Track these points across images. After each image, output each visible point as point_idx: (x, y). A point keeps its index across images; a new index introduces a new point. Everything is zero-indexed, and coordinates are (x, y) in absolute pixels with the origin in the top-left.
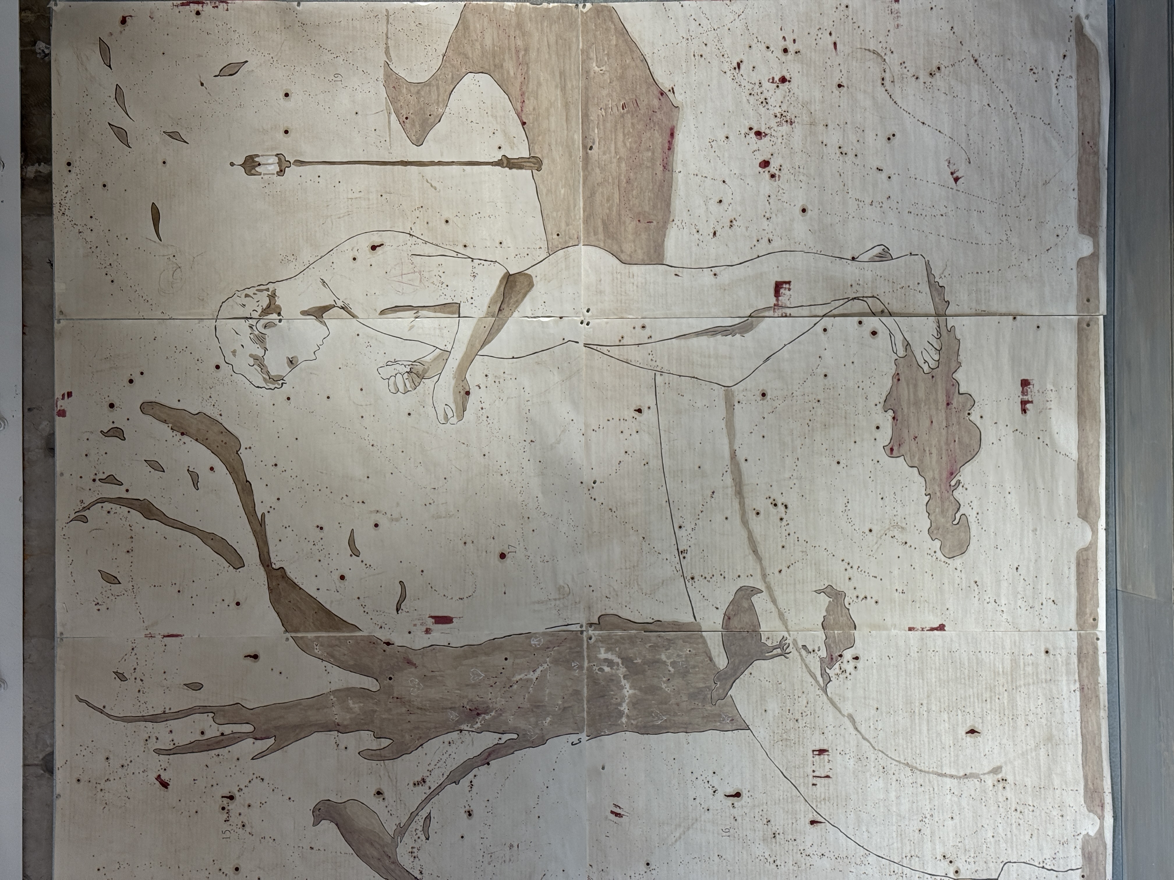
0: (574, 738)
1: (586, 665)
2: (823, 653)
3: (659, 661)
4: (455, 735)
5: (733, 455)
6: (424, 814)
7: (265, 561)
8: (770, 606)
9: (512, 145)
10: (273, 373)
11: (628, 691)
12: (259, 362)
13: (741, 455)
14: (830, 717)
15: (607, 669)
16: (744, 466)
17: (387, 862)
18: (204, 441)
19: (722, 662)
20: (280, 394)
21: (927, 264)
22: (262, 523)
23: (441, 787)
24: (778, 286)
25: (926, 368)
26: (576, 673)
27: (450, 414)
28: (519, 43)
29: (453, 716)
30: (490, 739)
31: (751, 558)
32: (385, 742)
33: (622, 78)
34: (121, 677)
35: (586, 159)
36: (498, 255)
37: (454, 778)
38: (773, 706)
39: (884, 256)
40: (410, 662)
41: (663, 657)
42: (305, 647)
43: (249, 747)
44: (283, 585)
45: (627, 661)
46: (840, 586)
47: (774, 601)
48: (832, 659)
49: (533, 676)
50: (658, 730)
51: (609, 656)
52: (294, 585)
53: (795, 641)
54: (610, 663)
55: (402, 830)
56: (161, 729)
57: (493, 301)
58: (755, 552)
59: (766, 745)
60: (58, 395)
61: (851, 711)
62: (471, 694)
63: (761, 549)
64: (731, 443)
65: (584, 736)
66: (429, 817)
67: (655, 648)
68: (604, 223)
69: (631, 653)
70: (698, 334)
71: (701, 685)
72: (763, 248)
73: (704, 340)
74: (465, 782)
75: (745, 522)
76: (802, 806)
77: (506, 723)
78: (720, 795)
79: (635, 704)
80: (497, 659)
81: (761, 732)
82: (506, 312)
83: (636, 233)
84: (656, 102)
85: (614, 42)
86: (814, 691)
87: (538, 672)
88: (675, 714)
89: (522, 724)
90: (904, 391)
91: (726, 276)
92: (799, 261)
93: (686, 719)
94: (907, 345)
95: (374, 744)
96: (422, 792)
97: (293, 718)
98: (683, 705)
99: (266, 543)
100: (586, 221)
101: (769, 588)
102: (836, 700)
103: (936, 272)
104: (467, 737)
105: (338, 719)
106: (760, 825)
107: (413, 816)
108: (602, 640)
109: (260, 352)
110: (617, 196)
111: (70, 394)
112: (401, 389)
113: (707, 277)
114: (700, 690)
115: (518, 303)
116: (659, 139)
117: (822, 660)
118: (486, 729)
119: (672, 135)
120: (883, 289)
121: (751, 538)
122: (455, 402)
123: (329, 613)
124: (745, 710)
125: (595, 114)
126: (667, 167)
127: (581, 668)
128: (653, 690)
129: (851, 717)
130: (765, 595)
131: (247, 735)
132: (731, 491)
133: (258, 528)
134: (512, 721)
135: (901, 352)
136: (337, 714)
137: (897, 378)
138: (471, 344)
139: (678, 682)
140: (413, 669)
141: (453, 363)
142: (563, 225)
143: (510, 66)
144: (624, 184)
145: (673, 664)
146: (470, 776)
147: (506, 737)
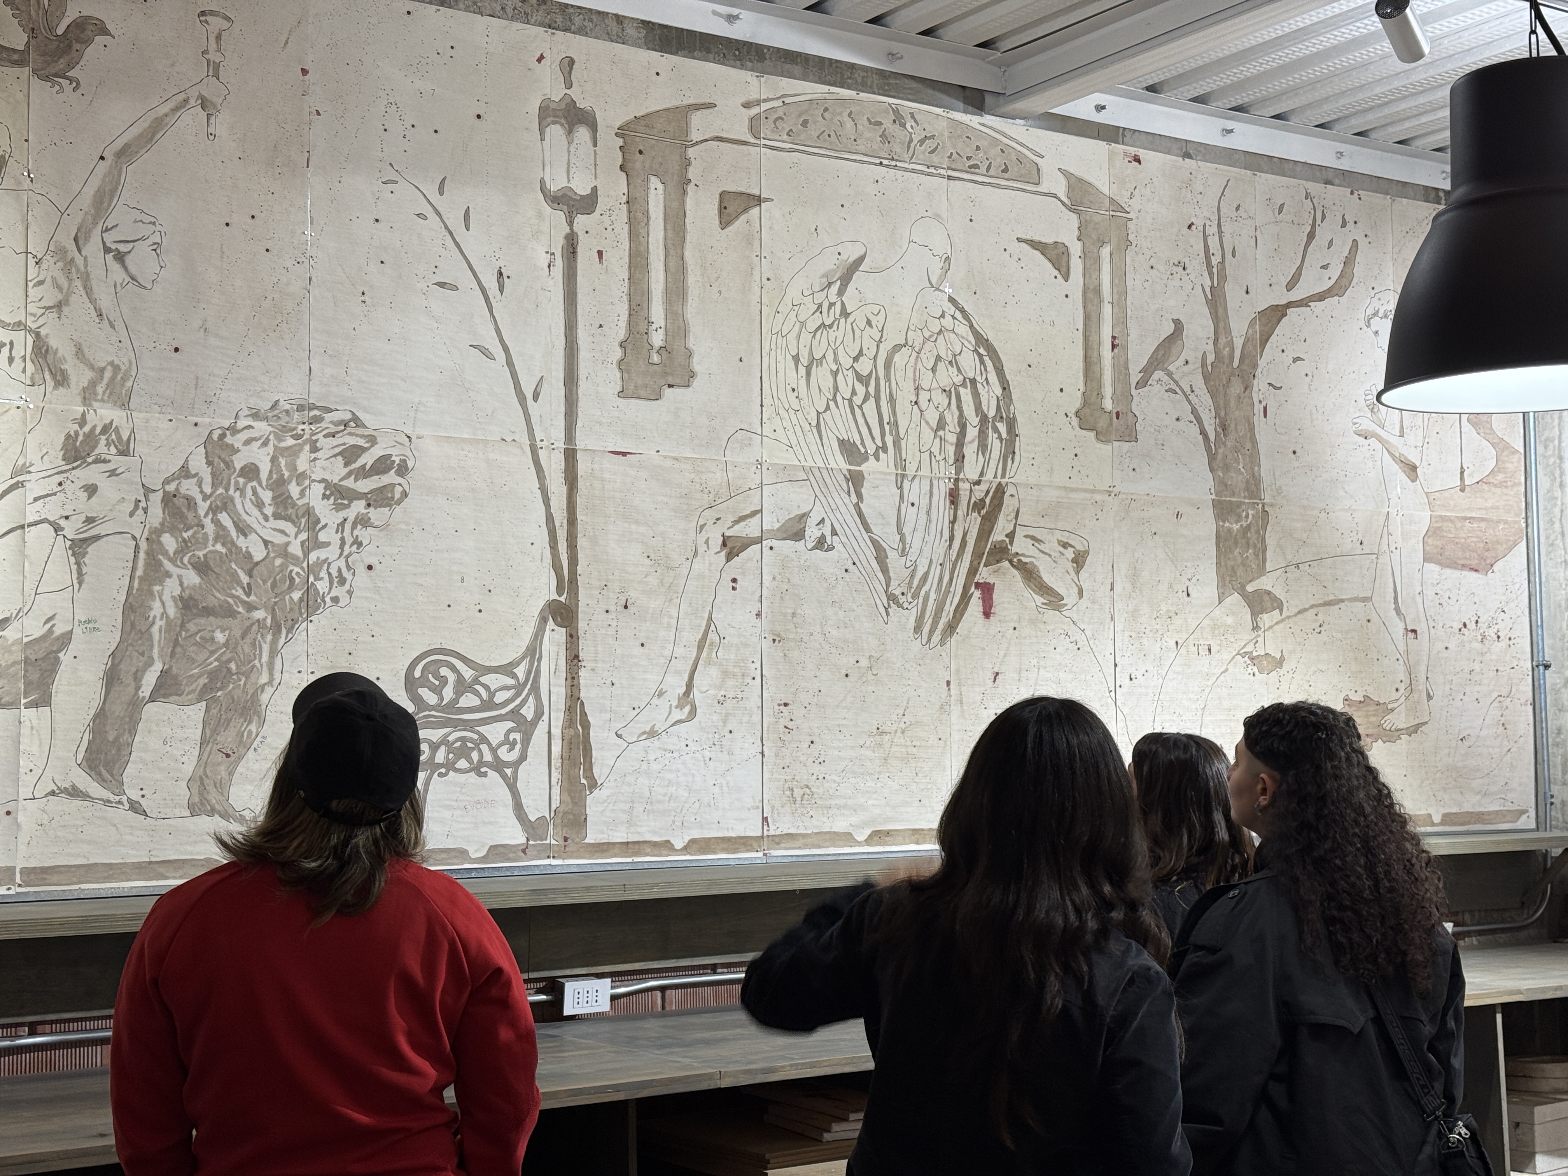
0: (1213, 491)
1: (1247, 501)
2: (1255, 654)
3: (1249, 548)
4: (1214, 414)
5: (1342, 601)
6: (1178, 390)
7: (1290, 305)
8: (1275, 621)
9: (1470, 475)
10: (1372, 321)
11: (1236, 527)
12: (1376, 314)
13: (1342, 605)
14: (1227, 657)
15: (1244, 514)
16: (1337, 607)
17: (1155, 364)
18: (1341, 276)
19: (1250, 588)
20: (1362, 324)
21: (1426, 723)
22: (1307, 305)
23: (1190, 402)
24: (1414, 631)
25: (1382, 722)
26: (1243, 495)
27: (1357, 426)
28: (1509, 484)
29: (1222, 414)
30: (1212, 436)
31: (1297, 610)
32: (1210, 368)
33: (1498, 542)
34: (1238, 209)
35: (1465, 518)
36: (1425, 463)
37: (1194, 411)
38: (1230, 620)
39: (1429, 697)
40: (1246, 389)
41: (1250, 551)
42: (1252, 324)
43: (1208, 283)
44: (1280, 314)
45: (1249, 527)
46: (1285, 666)
47: (1277, 623)
48: (1252, 659)
49: (1241, 467)
50: (1218, 545)
51: (1250, 516)
52: (1279, 321)
53: (1259, 636)
54: (1247, 516)
55: (1170, 375)
56: (1214, 229)
57: (1406, 458)
58: (1299, 612)
59: (1212, 615)
60: (1360, 192)
61: (1230, 670)
62: (1233, 426)
63: (1300, 616)
64: (1348, 600)
65: (1214, 497)
66: (1176, 393)
67: (1255, 546)
68: (1440, 527)
69: (1252, 530)
70: (1394, 582)
71: (1238, 574)
72: (1431, 624)
73: (1392, 586)
74: (1192, 418)
75: (1312, 607)
76: (1185, 636)
77: (1220, 447)
78: (1188, 583)
79: (1229, 530)
80: (1248, 445)
81: (1217, 612)
82: (1402, 465)
83: (1436, 547)
84: (1488, 562)
85: (1511, 539)
86: (1237, 646)
87: (1242, 470)
88: (1225, 556)
89: (1220, 457)
90: (1372, 708)
91: (1419, 600)
92: (1426, 644)
93: (1223, 563)
94: (1392, 710)
95: (1209, 362)
96: (1187, 389)
97: (1220, 311)
98: (1229, 563)
99: (1298, 306)
100: (1441, 516)
101: (1283, 620)
102: (1234, 661)
103: (1423, 728)
104: (1213, 421)
105: (1220, 340)
106: (1175, 609)
107: (1176, 382)
108: (1258, 513)
109: (1380, 315)
110: (1451, 536)
111: (1360, 199)
112: (1367, 398)
113: (1419, 589)
114: (1235, 573)
115: (1404, 472)
116: (1474, 563)
117: (1252, 652)
118: (1217, 435)
119: (1476, 571)
120: (1415, 695)
121: (1305, 610)
122: (1362, 430)
123: (1267, 341)
124: (1228, 600)
125: (1483, 525)
126: (1464, 567)
127: (1245, 497)
128: (1236, 543)
129: (1227, 670)
130: (1280, 618)
131: (1213, 283)
132: (1327, 599)
133: (1305, 302)
134: (1220, 451)
135: (1390, 707)
136: (1222, 341)
137: (1378, 704)
138: (1387, 442)
139: (1239, 560)
140: (1243, 390)
141: (1379, 430)
142: (1438, 503)
143: (1500, 477)
144: (1457, 540)
145: (1247, 557)
146: (1195, 422)
147: (1213, 445)
